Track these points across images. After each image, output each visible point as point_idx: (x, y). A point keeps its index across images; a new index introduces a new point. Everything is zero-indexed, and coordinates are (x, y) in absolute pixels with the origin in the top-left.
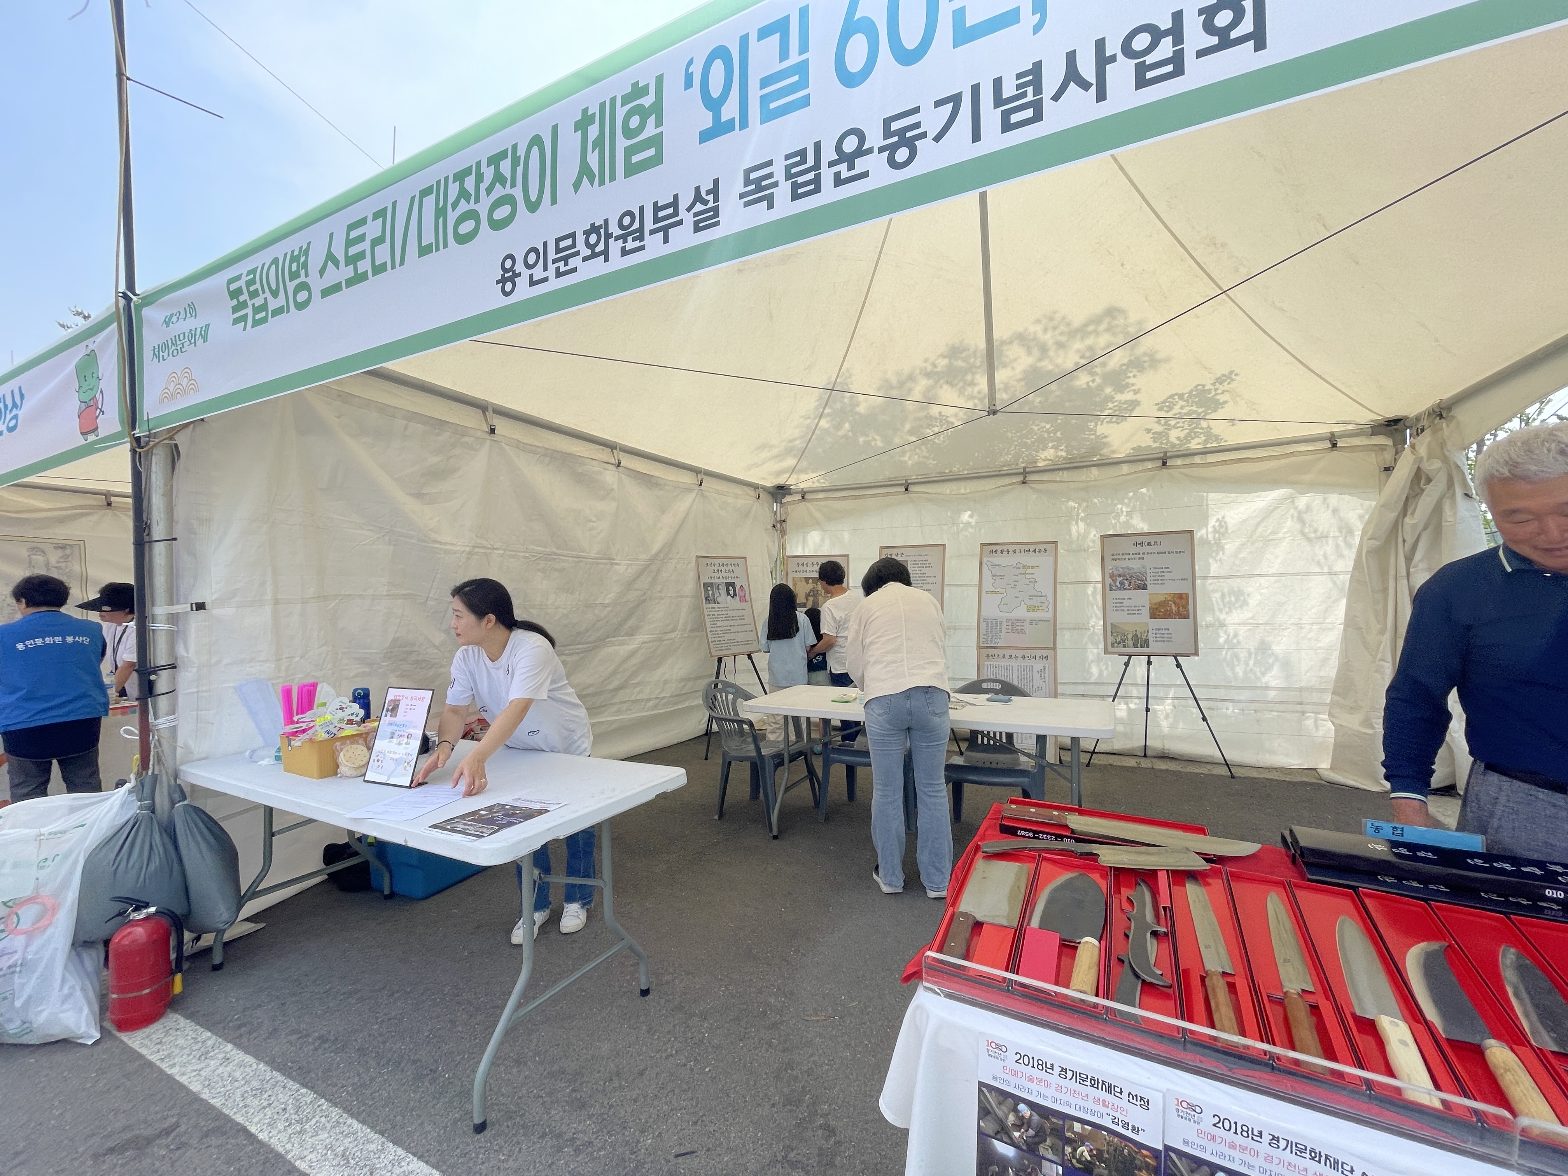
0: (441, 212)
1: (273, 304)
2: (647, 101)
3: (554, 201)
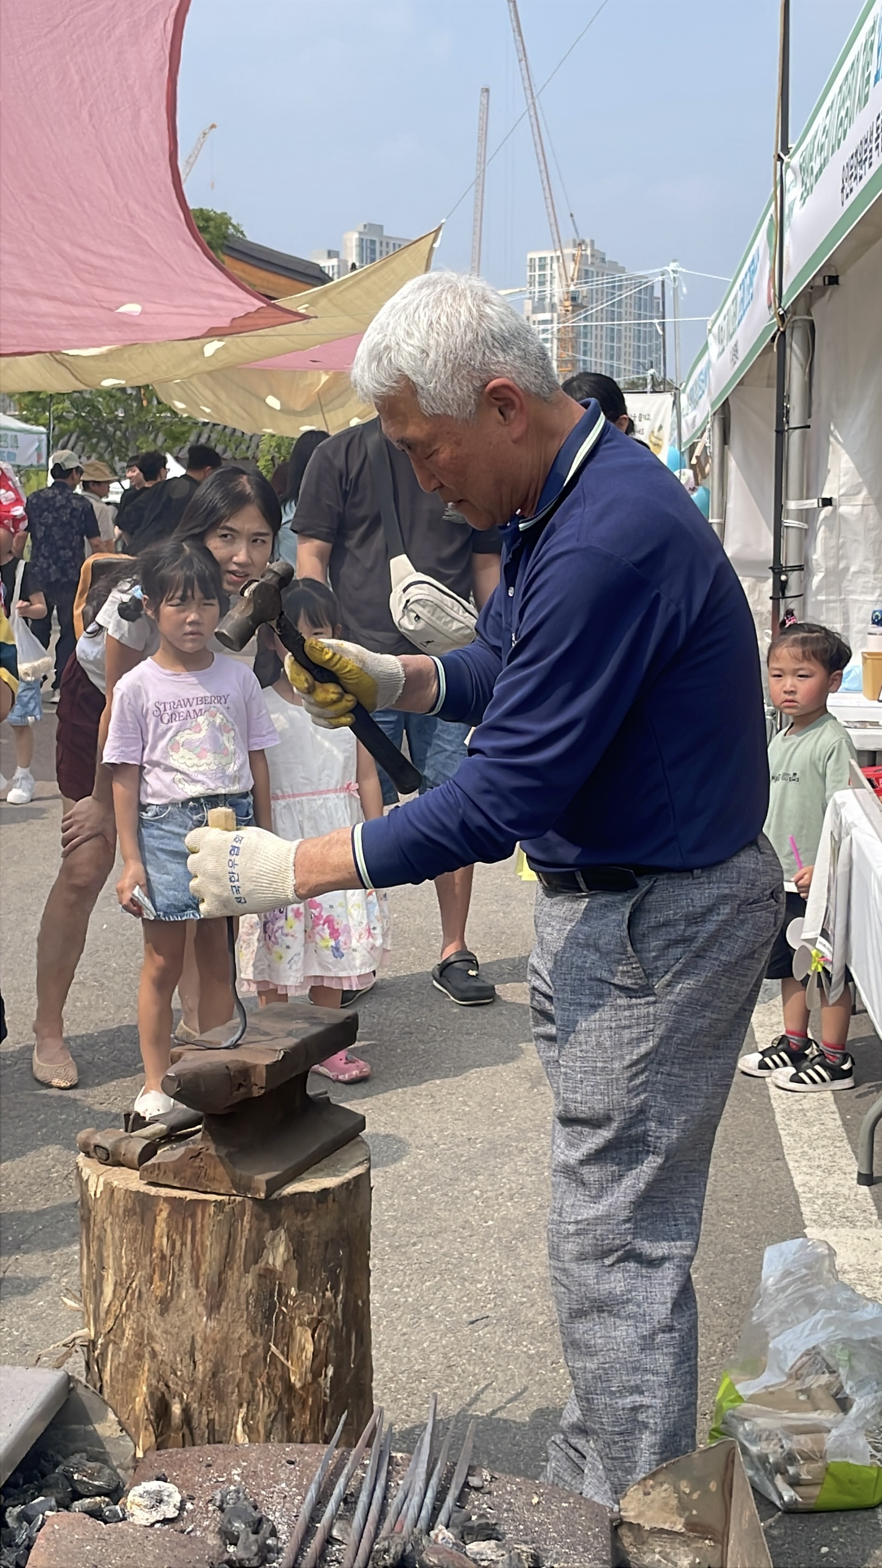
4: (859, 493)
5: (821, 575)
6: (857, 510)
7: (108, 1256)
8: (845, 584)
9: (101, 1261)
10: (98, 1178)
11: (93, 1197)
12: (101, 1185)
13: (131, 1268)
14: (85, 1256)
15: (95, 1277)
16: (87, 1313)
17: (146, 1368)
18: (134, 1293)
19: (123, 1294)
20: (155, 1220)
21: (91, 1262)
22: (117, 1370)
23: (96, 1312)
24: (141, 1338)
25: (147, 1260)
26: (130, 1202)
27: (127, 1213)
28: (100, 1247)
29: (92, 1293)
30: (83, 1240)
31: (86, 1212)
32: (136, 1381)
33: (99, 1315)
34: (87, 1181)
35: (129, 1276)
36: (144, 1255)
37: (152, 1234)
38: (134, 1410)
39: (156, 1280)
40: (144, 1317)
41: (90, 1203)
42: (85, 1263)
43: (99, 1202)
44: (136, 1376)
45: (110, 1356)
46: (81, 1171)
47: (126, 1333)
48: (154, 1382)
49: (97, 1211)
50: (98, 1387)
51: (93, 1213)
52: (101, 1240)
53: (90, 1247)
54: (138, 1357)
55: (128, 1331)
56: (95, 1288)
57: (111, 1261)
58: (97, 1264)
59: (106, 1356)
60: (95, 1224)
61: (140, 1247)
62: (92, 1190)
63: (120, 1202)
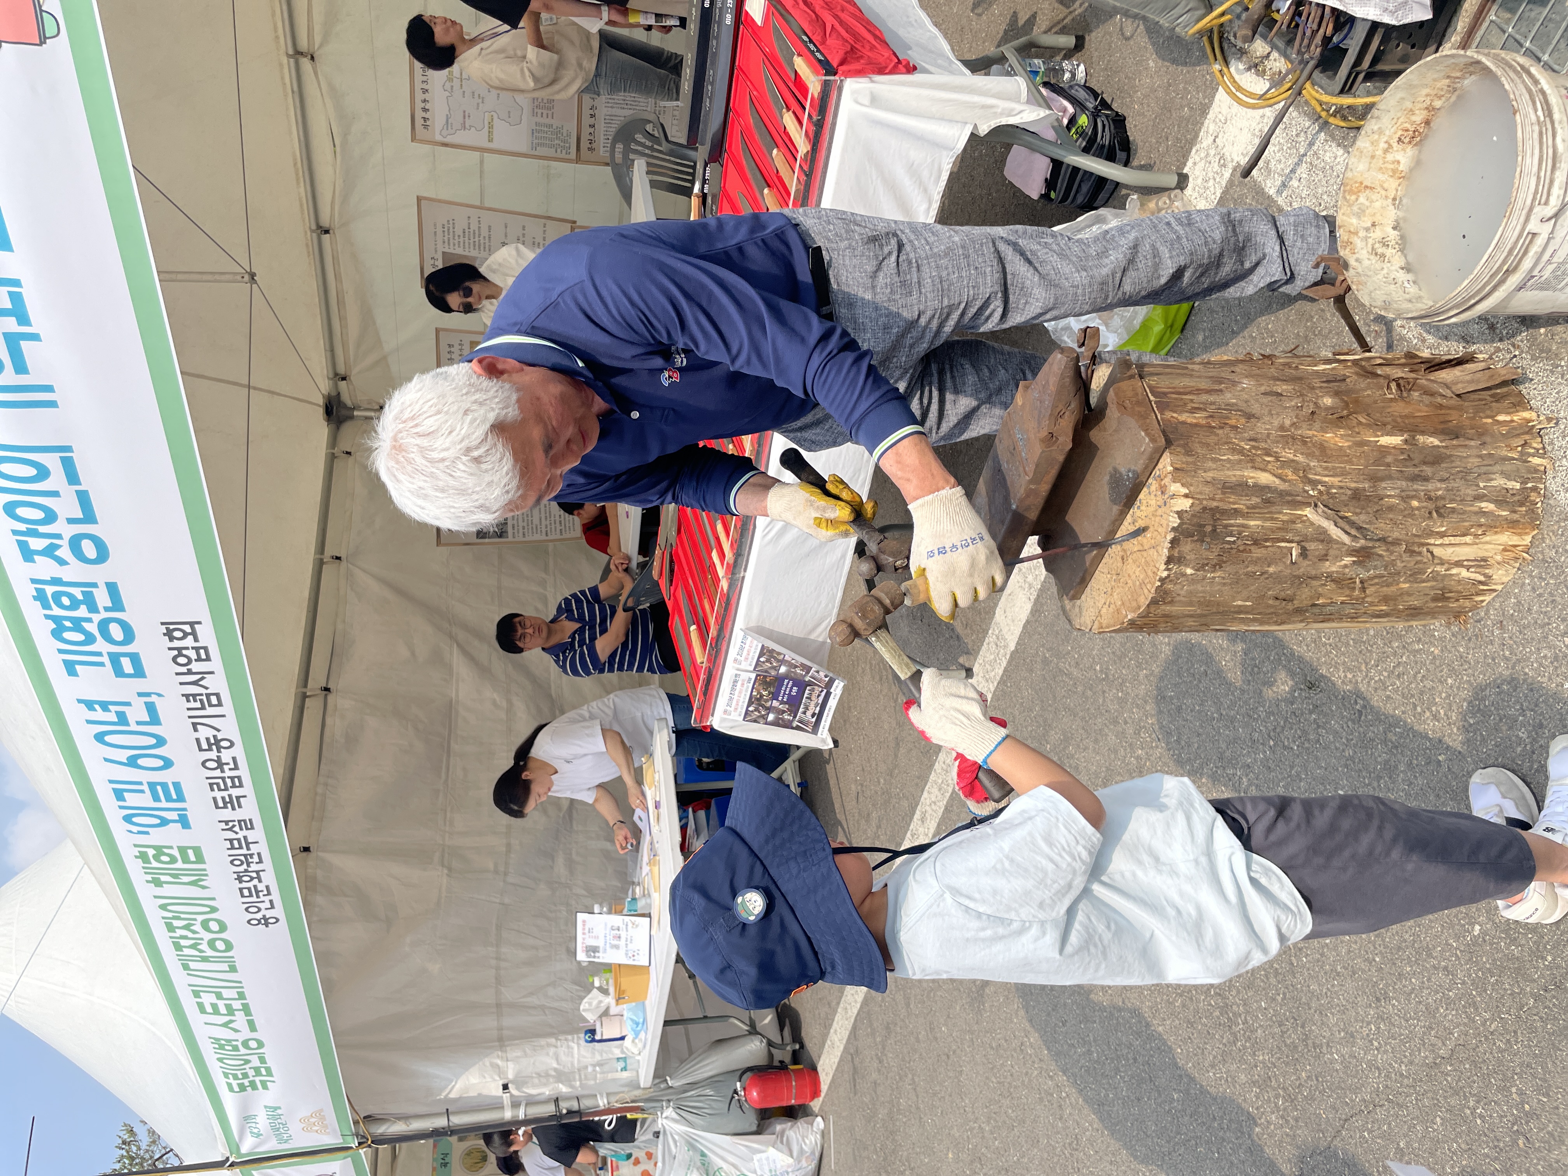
0: (205, 959)
1: (255, 1062)
2: (151, 852)
3: (214, 899)
4: (498, 1066)
5: (561, 1086)
6: (511, 1065)
7: (1235, 476)
8: (566, 1070)
9: (1242, 488)
10: (1173, 496)
11: (1190, 501)
12: (1176, 488)
13: (1234, 449)
14: (1245, 522)
15: (1258, 500)
16: (1294, 522)
17: (1310, 433)
18: (1253, 447)
19: (1259, 460)
20: (1184, 423)
21: (1248, 508)
22: (1326, 468)
23: (1288, 502)
24: (1288, 438)
25: (1220, 432)
26: (1179, 449)
27: (1188, 452)
28: (1231, 488)
29: (1273, 509)
30: (1232, 526)
31: (1207, 519)
32: (1326, 444)
33: (1289, 493)
34: (1180, 514)
35: (1241, 451)
36: (1218, 435)
37: (1196, 425)
38: (1349, 447)
39: (1233, 422)
40: (1268, 435)
41: (1198, 509)
42: (1252, 523)
43: (1192, 488)
44: (1321, 444)
45: (1318, 477)
46: (1174, 529)
47: (1291, 456)
48: (1317, 425)
49: (1201, 493)
50: (1349, 492)
51: (1205, 502)
52: (1224, 487)
53: (1235, 509)
54: (1305, 443)
55: (1288, 454)
56: (1268, 502)
57: (1238, 473)
58: (1247, 495)
59: (1320, 482)
60: (1213, 499)
61: (1212, 440)
62: (1185, 504)
63: (1182, 460)
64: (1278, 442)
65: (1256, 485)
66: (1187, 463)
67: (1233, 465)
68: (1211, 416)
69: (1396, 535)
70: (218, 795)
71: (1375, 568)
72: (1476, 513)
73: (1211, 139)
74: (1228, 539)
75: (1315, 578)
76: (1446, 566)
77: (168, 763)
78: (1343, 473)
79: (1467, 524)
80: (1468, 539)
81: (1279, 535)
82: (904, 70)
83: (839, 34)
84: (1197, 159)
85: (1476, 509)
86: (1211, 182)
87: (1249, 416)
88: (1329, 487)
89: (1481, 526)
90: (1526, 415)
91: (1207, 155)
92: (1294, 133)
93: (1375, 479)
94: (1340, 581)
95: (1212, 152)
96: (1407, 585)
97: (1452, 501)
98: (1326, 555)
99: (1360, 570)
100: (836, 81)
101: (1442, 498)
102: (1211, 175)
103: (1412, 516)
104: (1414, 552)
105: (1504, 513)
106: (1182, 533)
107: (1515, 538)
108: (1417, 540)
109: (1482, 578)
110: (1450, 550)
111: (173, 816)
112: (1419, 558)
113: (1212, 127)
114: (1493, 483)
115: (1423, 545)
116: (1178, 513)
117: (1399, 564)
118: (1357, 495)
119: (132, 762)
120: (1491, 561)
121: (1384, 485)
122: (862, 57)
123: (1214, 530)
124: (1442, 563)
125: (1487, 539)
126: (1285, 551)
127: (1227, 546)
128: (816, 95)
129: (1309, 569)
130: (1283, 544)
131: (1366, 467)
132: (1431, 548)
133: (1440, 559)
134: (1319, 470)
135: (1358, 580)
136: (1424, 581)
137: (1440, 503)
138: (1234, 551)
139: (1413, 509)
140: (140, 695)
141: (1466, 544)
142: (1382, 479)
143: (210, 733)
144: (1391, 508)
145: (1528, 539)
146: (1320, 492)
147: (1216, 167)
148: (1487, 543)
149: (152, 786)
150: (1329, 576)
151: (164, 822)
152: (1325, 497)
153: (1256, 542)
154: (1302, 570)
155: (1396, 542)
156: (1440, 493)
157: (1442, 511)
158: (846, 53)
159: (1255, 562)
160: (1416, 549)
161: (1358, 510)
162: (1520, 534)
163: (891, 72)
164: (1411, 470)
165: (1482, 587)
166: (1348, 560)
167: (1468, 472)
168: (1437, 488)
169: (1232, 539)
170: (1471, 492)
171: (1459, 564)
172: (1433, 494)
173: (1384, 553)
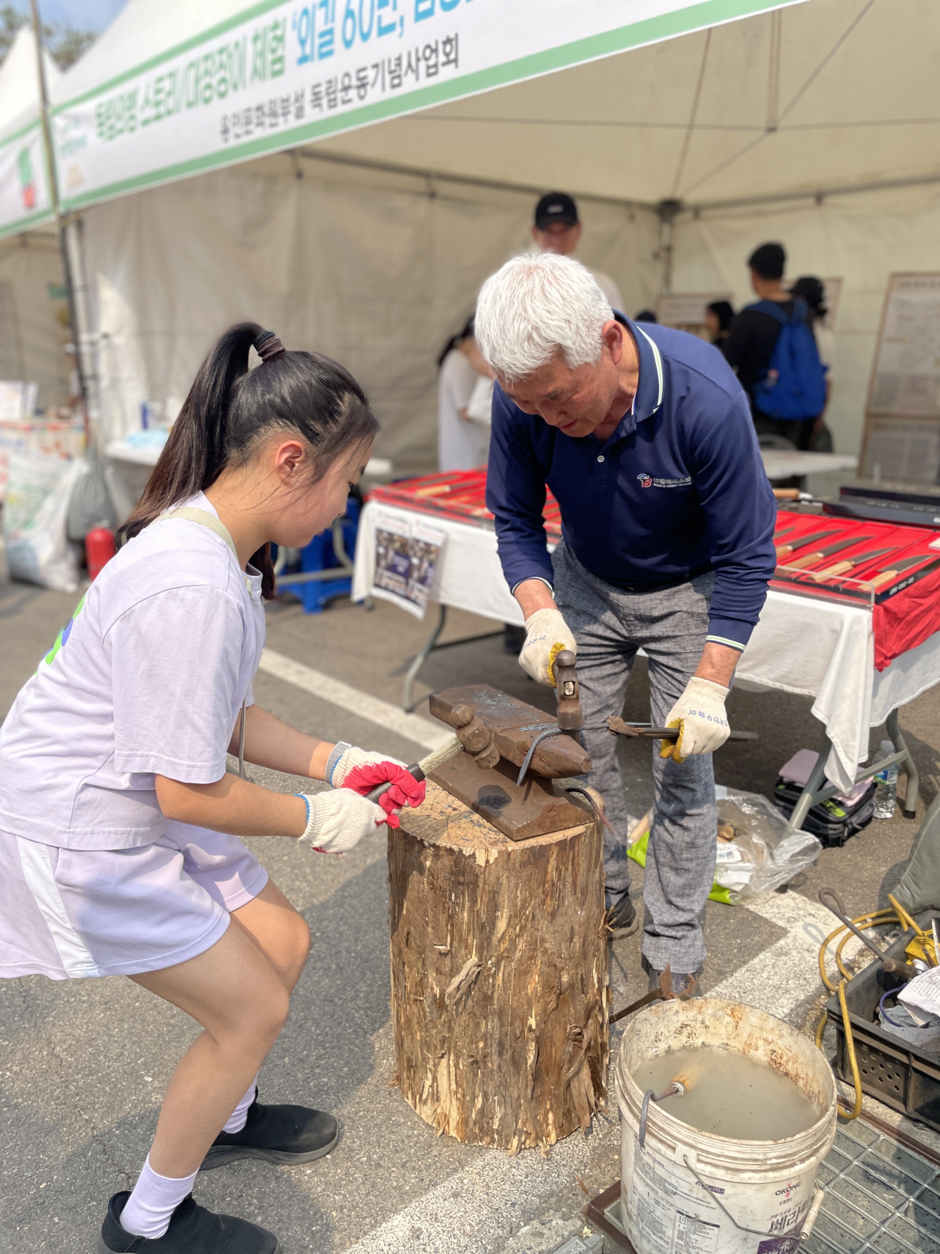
0: (197, 81)
1: (119, 125)
3: (244, 85)
4: (123, 330)
5: (106, 381)
6: (124, 340)
7: (504, 901)
8: (119, 386)
9: (494, 907)
10: (487, 850)
11: (483, 865)
12: (494, 854)
13: (526, 901)
14: (466, 909)
15: (484, 920)
16: (466, 948)
17: (539, 963)
18: (527, 917)
19: (517, 921)
20: (548, 862)
21: (478, 911)
22: (509, 975)
23: (482, 944)
24: (534, 945)
25: (540, 891)
26: (526, 857)
27: (523, 865)
28: (494, 897)
29: (477, 932)
30: (464, 898)
31: (470, 878)
32: (529, 975)
33: (489, 944)
34: (473, 856)
35: (524, 907)
36: (538, 889)
37: (546, 872)
38: (527, 994)
39: (548, 901)
40: (537, 930)
41: (477, 870)
42: (465, 914)
43: (493, 866)
44: (529, 972)
45: (502, 968)
46: (461, 851)
47: (520, 947)
48: (545, 969)
49: (490, 873)
50: (490, 993)
51: (482, 876)
52: (494, 892)
53: (476, 901)
54: (531, 958)
55: (521, 945)
56: (483, 927)
57: (506, 904)
58: (488, 910)
59: (498, 969)
60: (484, 883)
61: (534, 884)
62: (481, 861)
63: (517, 859)
64: (531, 937)
65: (496, 917)
66: (514, 863)
67: (513, 901)
68: (553, 884)
69: (457, 1029)
70: (323, 88)
71: (431, 1012)
72: (473, 1093)
73: (813, 912)
74: (453, 895)
75: (424, 965)
76: (433, 1069)
77: (348, 44)
78: (505, 989)
79: (465, 1085)
80: (454, 1086)
81: (457, 937)
82: (879, 661)
83: (915, 609)
84: (797, 901)
85: (477, 1093)
86: (776, 910)
87: (553, 915)
88: (494, 976)
89: (464, 1096)
90: (553, 1138)
91: (799, 909)
92: (807, 976)
93: (501, 1013)
94: (421, 984)
95: (801, 913)
96: (419, 1038)
97: (483, 1074)
98: (441, 974)
99: (429, 1000)
100: (870, 603)
101: (485, 1067)
102: (783, 910)
103: (472, 1042)
104: (444, 1043)
105: (473, 1116)
106: (457, 857)
107: (455, 1123)
108: (453, 1045)
109: (424, 1097)
110: (445, 1072)
111: (308, 50)
112: (439, 1047)
113: (822, 913)
114: (497, 1108)
115: (449, 1050)
116: (474, 854)
117: (435, 1031)
118: (488, 999)
119: (349, 14)
120: (436, 1104)
121: (496, 1020)
122: (892, 626)
123: (460, 884)
124: (436, 1066)
125: (454, 1102)
126: (444, 940)
127: (448, 894)
128: (860, 587)
129: (430, 959)
130: (449, 939)
131: (511, 1007)
132: (446, 1056)
133: (439, 1064)
134: (508, 969)
135: (421, 998)
136: (422, 1051)
137: (481, 1064)
138: (444, 899)
139: (477, 1043)
140: (402, 19)
141: (450, 1084)
142: (500, 1019)
143: (370, 79)
144: (478, 1025)
145: (453, 1133)
146: (490, 969)
147: (787, 915)
148: (451, 1101)
149: (330, 32)
150: (425, 976)
151: (303, 42)
152: (486, 973)
153: (450, 917)
154: (429, 954)
155: (451, 1029)
156: (490, 1065)
157: (475, 1066)
158: (895, 613)
159: (435, 916)
160: (446, 1045)
161: (475, 999)
162: (457, 1128)
163: (876, 650)
164: (507, 1041)
165: (418, 1097)
166: (437, 991)
167: (506, 1087)
168: (493, 1063)
169: (453, 898)
170: (490, 1090)
171: (435, 1079)
172: (488, 1059)
173: (442, 1019)
